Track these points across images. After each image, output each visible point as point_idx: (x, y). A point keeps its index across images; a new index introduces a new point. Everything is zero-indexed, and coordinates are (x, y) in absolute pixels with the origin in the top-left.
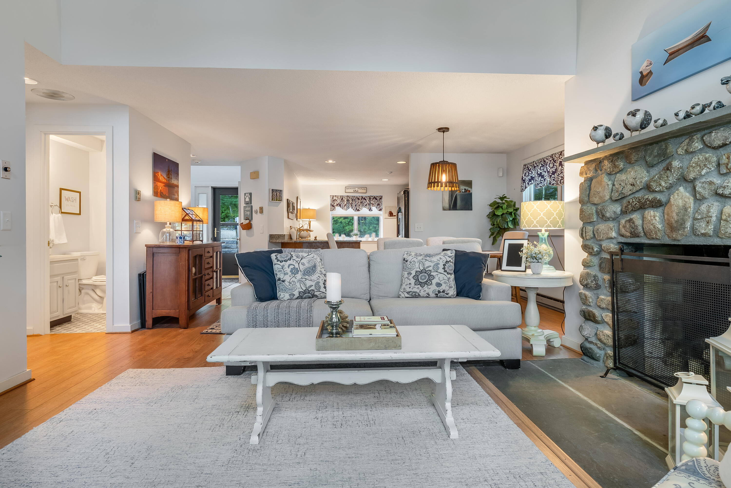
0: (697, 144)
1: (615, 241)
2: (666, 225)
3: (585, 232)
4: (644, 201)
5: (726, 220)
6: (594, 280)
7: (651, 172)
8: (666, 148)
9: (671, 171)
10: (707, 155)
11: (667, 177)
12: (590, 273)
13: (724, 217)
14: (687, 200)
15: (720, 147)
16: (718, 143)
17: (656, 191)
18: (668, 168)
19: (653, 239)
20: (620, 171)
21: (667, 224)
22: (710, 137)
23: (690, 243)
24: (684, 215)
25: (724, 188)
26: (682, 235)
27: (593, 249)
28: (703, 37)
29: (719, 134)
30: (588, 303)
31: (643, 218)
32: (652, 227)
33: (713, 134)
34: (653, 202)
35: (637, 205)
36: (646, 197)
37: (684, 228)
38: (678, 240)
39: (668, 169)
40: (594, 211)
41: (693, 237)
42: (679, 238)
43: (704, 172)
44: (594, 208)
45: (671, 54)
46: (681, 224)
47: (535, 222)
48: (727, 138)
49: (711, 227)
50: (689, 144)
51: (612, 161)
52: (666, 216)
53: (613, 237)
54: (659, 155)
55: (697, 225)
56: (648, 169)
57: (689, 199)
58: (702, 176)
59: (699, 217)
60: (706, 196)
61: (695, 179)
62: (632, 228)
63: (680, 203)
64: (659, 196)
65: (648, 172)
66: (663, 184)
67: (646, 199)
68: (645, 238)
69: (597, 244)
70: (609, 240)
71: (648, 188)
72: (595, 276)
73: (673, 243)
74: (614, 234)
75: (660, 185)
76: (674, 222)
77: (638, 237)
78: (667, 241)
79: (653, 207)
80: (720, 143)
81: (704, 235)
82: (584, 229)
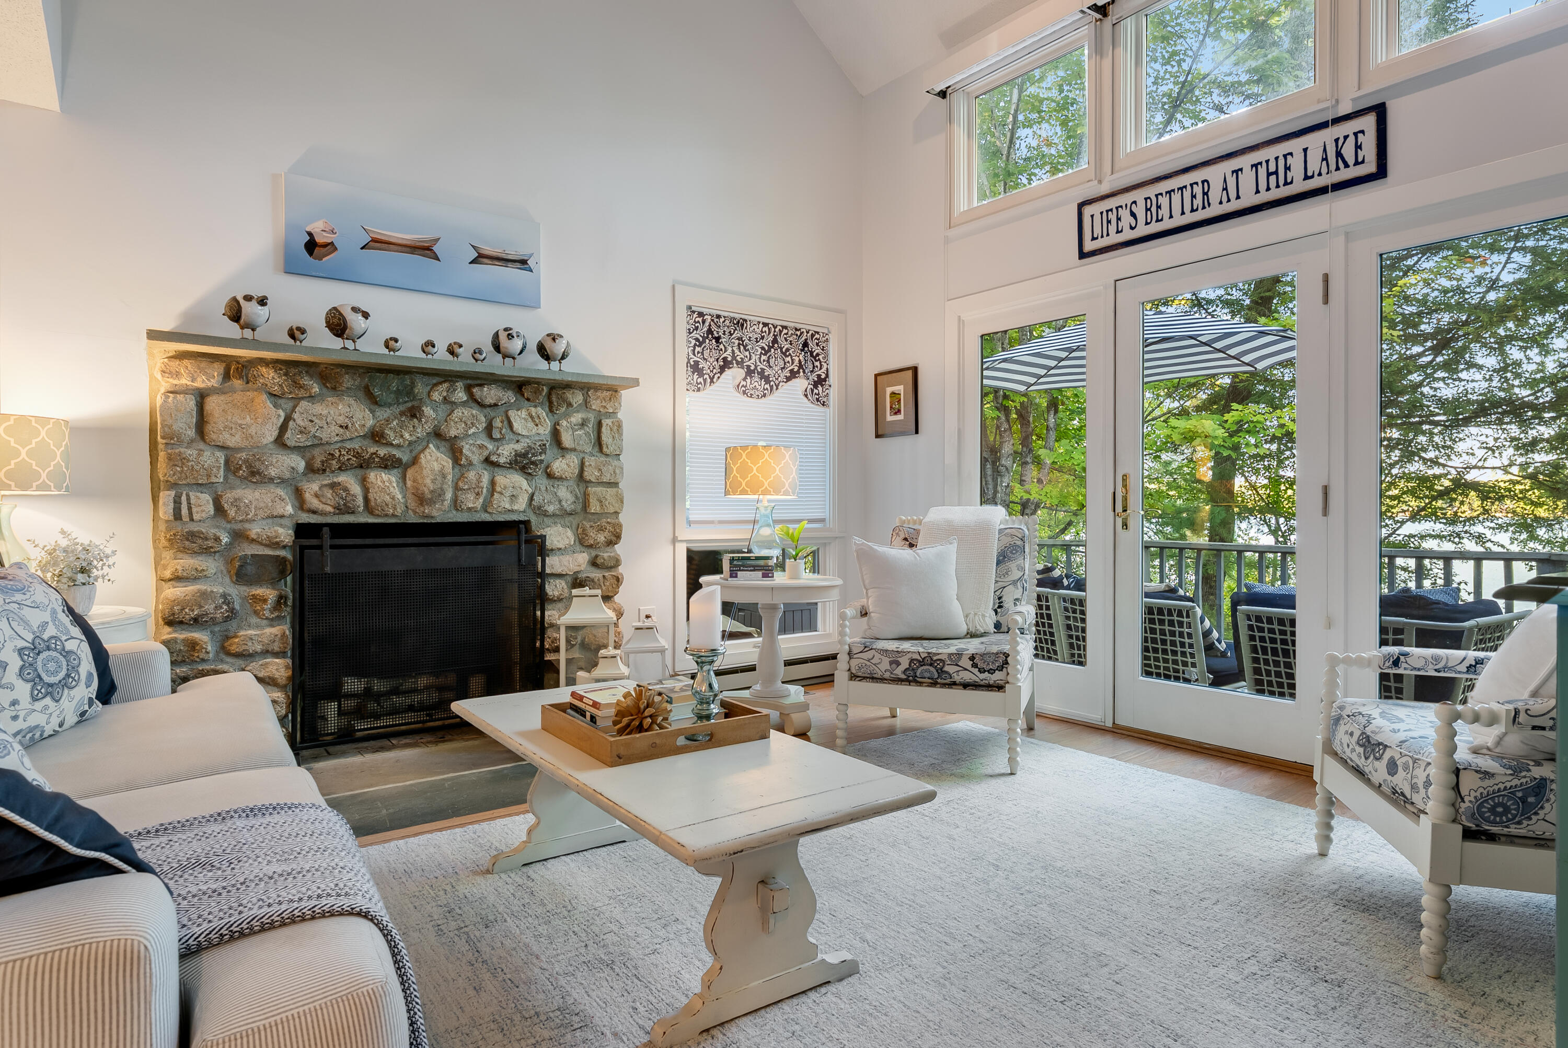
0: (460, 394)
1: (289, 523)
2: (409, 495)
3: (189, 503)
4: (368, 456)
5: (501, 493)
6: (223, 603)
7: (378, 414)
8: (413, 385)
9: (420, 421)
10: (474, 412)
11: (414, 427)
12: (212, 592)
13: (498, 489)
14: (445, 464)
15: (490, 406)
16: (489, 400)
17: (392, 445)
18: (414, 413)
19: (386, 515)
20: (311, 397)
21: (413, 494)
22: (481, 391)
23: (450, 521)
24: (443, 484)
25: (499, 455)
26: (440, 509)
27: (217, 539)
28: (428, 249)
29: (492, 392)
30: (202, 655)
31: (363, 482)
32: (388, 497)
33: (485, 389)
34: (387, 460)
35: (351, 462)
36: (372, 450)
37: (443, 501)
38: (432, 517)
39: (414, 416)
40: (222, 462)
41: (454, 512)
42: (435, 513)
43: (471, 432)
44: (221, 456)
45: (374, 240)
46: (440, 495)
47: (44, 476)
48: (500, 400)
49: (481, 500)
50: (449, 390)
51: (286, 374)
52: (409, 483)
53: (286, 514)
54: (398, 393)
55: (462, 496)
56: (372, 407)
57: (447, 462)
58: (467, 436)
59: (466, 487)
60: (475, 462)
61: (455, 437)
62: (342, 498)
63: (436, 467)
64: (397, 453)
65: (372, 411)
66: (407, 436)
67: (372, 454)
68: (366, 514)
69: (225, 529)
70: (270, 521)
71: (376, 436)
72: (224, 596)
73: (421, 521)
74: (289, 509)
75: (402, 436)
76: (427, 491)
77: (353, 513)
78: (412, 519)
79: (386, 467)
80: (492, 402)
81: (469, 509)
82: (184, 498)
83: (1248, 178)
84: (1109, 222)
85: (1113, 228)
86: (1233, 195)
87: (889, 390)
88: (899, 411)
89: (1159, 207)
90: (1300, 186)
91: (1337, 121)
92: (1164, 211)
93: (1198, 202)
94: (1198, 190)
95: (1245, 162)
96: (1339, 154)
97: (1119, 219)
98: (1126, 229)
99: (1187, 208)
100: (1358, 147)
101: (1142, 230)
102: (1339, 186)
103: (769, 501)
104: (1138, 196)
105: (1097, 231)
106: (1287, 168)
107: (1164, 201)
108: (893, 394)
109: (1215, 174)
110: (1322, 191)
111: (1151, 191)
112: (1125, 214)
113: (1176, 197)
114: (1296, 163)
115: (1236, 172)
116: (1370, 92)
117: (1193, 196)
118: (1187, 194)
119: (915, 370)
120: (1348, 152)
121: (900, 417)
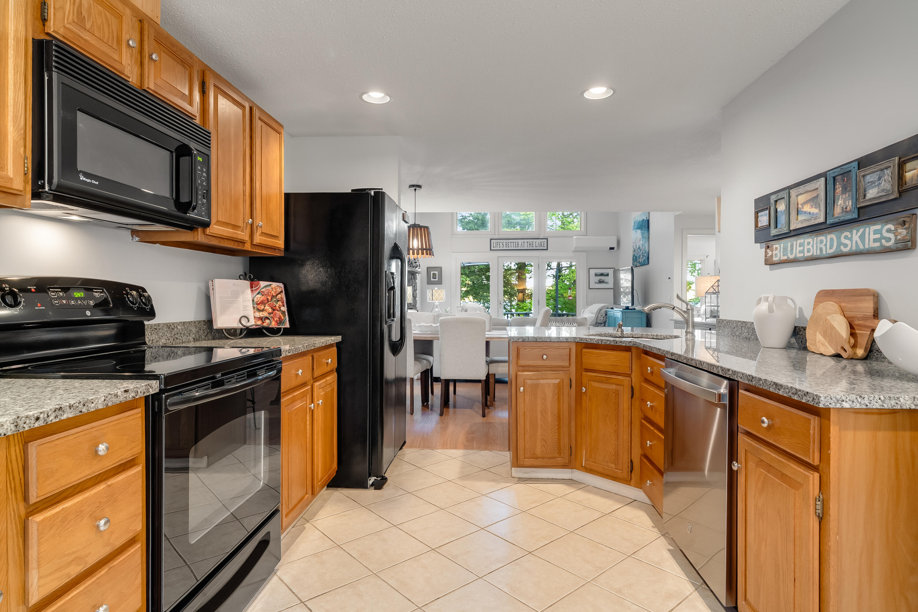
83: (526, 244)
84: (497, 245)
85: (498, 246)
86: (523, 246)
87: (432, 272)
88: (436, 278)
89: (508, 244)
90: (534, 248)
91: (541, 239)
92: (510, 246)
93: (517, 245)
94: (517, 243)
95: (526, 241)
96: (541, 244)
97: (500, 245)
98: (501, 247)
99: (514, 246)
100: (544, 244)
101: (505, 248)
102: (541, 250)
103: (438, 302)
104: (505, 241)
105: (495, 246)
106: (533, 244)
107: (510, 244)
108: (433, 274)
109: (520, 241)
110: (539, 250)
111: (507, 241)
112: (501, 244)
113: (512, 244)
114: (534, 243)
115: (524, 242)
116: (546, 236)
117: (516, 244)
118: (514, 243)
119: (441, 268)
120: (542, 244)
121: (437, 280)
